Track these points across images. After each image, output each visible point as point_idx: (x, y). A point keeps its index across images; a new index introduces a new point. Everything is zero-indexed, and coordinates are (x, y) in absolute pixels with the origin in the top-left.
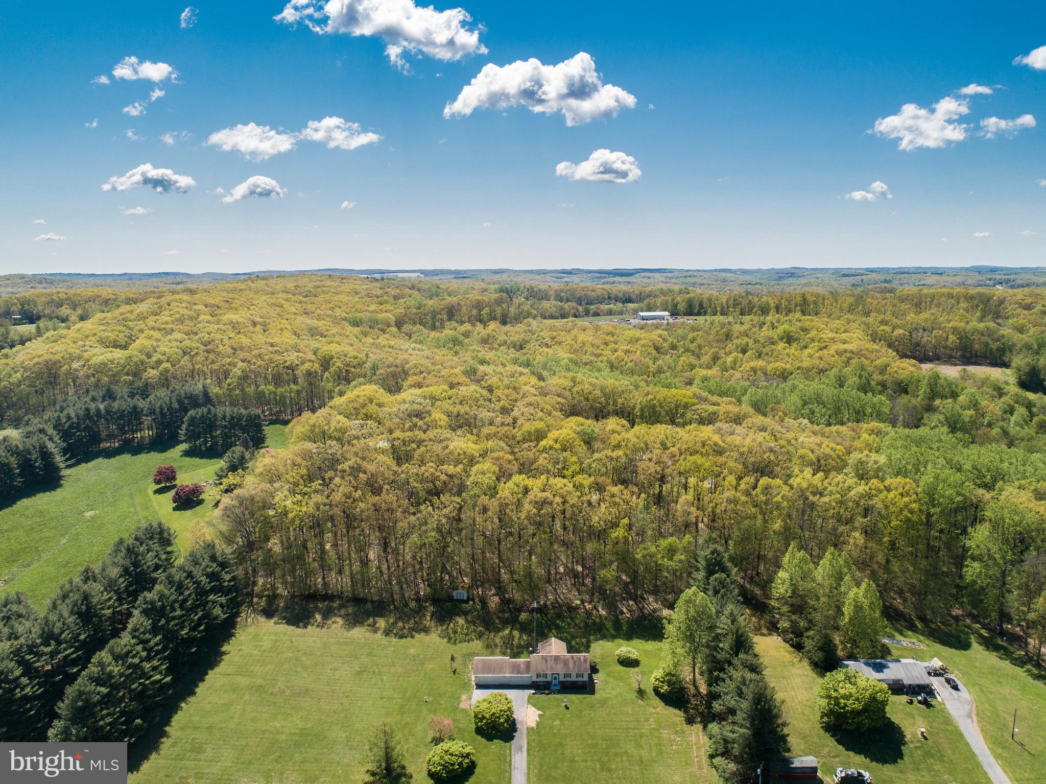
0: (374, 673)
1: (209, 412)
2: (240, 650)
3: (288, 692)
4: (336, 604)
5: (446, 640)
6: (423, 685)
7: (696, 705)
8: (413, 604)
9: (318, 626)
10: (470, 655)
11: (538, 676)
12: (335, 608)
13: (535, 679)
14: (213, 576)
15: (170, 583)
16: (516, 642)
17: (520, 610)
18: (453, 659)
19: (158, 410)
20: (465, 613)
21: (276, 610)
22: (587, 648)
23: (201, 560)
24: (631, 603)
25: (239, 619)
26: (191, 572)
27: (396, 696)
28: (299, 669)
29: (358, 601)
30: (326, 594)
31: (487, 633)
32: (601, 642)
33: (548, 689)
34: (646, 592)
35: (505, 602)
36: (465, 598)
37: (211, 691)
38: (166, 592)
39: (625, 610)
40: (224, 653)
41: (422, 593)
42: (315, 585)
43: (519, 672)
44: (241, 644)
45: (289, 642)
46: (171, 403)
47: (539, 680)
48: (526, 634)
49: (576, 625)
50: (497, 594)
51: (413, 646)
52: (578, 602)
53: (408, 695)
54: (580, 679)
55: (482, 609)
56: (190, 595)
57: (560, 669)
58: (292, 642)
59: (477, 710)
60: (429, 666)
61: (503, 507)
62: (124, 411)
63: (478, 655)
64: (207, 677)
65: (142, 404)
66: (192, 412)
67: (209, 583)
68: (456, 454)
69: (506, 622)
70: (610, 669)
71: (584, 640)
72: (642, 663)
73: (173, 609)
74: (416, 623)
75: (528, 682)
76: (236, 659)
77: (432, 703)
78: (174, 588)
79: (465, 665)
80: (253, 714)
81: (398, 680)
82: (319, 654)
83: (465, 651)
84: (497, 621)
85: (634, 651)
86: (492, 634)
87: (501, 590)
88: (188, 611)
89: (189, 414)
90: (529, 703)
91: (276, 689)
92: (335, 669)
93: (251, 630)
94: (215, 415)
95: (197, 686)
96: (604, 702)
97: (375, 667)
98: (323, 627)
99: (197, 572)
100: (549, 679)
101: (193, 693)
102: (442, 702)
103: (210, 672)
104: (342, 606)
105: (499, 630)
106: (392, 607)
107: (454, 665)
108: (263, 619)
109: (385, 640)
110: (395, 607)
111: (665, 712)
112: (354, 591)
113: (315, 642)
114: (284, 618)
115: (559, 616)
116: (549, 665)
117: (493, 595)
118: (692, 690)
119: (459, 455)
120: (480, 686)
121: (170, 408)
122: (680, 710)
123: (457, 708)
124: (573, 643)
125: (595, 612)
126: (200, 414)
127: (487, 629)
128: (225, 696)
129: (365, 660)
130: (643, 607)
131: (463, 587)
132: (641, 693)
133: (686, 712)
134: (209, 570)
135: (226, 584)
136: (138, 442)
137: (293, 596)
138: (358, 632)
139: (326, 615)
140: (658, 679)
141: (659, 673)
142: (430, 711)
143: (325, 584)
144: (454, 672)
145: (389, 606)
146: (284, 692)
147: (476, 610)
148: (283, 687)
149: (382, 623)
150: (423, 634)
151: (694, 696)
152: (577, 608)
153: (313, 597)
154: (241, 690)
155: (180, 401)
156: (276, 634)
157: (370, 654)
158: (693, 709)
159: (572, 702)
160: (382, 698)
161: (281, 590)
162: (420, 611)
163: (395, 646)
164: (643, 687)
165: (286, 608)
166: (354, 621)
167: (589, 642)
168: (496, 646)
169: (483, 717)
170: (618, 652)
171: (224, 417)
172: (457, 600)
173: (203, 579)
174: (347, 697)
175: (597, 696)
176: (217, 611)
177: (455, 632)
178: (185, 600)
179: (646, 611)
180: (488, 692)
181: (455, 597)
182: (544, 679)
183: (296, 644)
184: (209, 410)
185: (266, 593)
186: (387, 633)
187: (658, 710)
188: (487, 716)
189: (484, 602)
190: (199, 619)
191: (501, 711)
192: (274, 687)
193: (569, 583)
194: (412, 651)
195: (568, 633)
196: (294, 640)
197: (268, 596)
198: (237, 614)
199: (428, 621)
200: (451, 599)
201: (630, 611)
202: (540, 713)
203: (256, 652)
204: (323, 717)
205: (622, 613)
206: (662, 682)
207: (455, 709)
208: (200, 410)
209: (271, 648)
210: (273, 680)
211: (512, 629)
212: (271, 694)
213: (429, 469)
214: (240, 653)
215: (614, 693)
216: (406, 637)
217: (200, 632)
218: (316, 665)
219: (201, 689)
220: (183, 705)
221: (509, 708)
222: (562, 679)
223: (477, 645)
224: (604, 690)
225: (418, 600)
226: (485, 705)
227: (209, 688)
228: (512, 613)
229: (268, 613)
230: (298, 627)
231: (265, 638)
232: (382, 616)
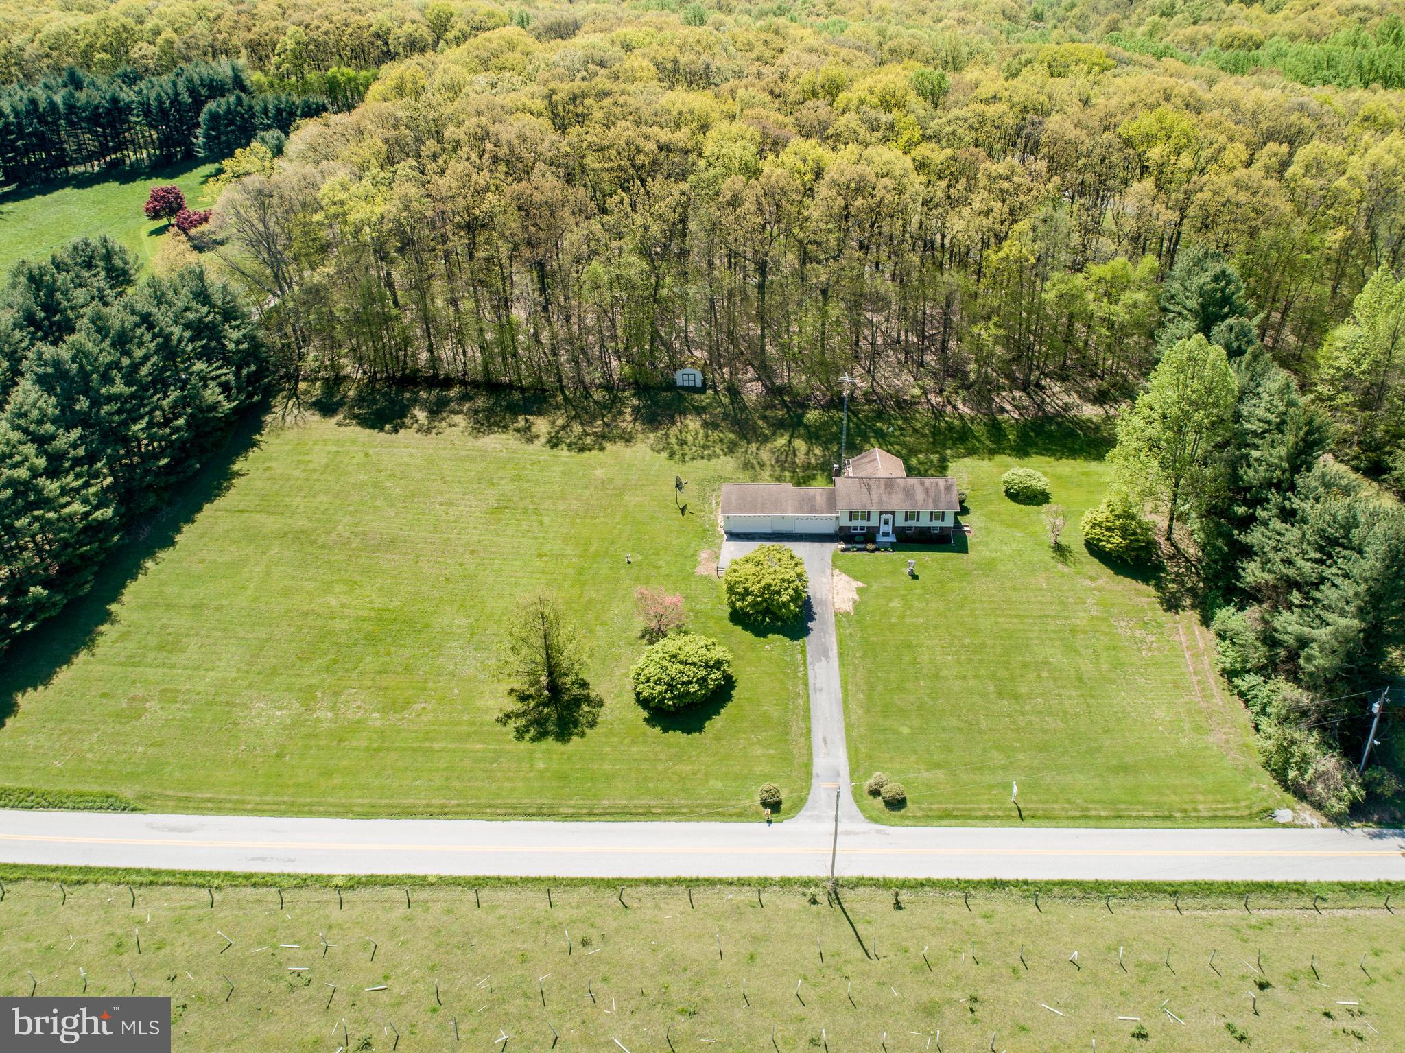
0: (525, 510)
1: (239, 102)
2: (267, 469)
3: (356, 543)
4: (453, 393)
5: (664, 455)
6: (621, 532)
7: (1177, 574)
8: (598, 394)
9: (419, 431)
10: (713, 481)
11: (852, 516)
12: (451, 400)
13: (845, 522)
14: (199, 329)
15: (99, 330)
16: (800, 458)
17: (804, 406)
18: (679, 486)
19: (153, 103)
20: (699, 411)
21: (341, 403)
22: (942, 469)
23: (171, 294)
24: (1017, 394)
25: (269, 418)
26: (149, 314)
27: (569, 551)
28: (378, 503)
29: (492, 387)
30: (436, 376)
31: (744, 443)
32: (966, 459)
33: (873, 541)
34: (1046, 375)
35: (775, 391)
36: (699, 384)
37: (206, 539)
38: (90, 346)
39: (1008, 407)
40: (237, 474)
41: (615, 377)
42: (416, 360)
43: (813, 510)
44: (270, 459)
45: (361, 455)
46: (177, 94)
47: (855, 523)
48: (818, 444)
49: (916, 431)
50: (759, 379)
51: (602, 465)
52: (917, 391)
53: (592, 550)
54: (937, 523)
55: (732, 402)
56: (146, 358)
57: (897, 503)
58: (367, 455)
59: (733, 578)
60: (631, 499)
61: (776, 195)
62: (97, 107)
63: (727, 480)
64: (199, 517)
65: (128, 95)
66: (211, 106)
67: (191, 340)
68: (675, 113)
69: (779, 426)
70: (992, 507)
71: (935, 457)
72: (1054, 498)
73: (106, 379)
74: (606, 425)
75: (830, 529)
76: (259, 484)
77: (640, 564)
78: (108, 342)
79: (703, 497)
80: (287, 582)
81: (573, 524)
82: (418, 476)
83: (702, 474)
84: (760, 422)
85: (1039, 474)
86: (754, 446)
87: (765, 371)
88: (144, 388)
89: (205, 110)
90: (835, 566)
91: (334, 537)
92: (450, 504)
93: (290, 435)
94: (251, 108)
95: (179, 531)
96: (988, 567)
97: (527, 501)
98: (429, 430)
99: (163, 318)
100: (874, 522)
101: (170, 543)
102: (661, 563)
103: (207, 507)
104: (465, 398)
105: (766, 439)
106: (560, 398)
107: (683, 498)
108: (313, 418)
109: (547, 454)
110: (566, 398)
111: (1114, 587)
112: (487, 370)
113: (411, 455)
114: (357, 417)
115: (880, 415)
116: (875, 496)
117: (751, 380)
118: (1166, 547)
119: (680, 113)
120: (734, 536)
121: (175, 100)
122: (1146, 582)
123: (692, 575)
124: (914, 462)
125: (949, 409)
126: (224, 107)
127: (743, 436)
128: (233, 548)
129: (508, 488)
130: (1043, 401)
131: (693, 363)
132: (1060, 550)
133: (1159, 586)
134: (191, 316)
135: (231, 346)
136: (131, 164)
137: (373, 379)
138: (498, 443)
139: (437, 410)
140: (1100, 525)
141: (1102, 513)
142: (637, 579)
143: (434, 360)
144: (683, 510)
145: (555, 396)
146: (349, 542)
147: (721, 404)
148: (346, 535)
149: (541, 425)
150: (620, 445)
151: (1170, 558)
152: (914, 402)
153: (411, 380)
154: (265, 537)
155: (192, 91)
156: (337, 442)
157: (517, 478)
158: (1173, 581)
159: (924, 566)
160: (541, 556)
161: (349, 368)
162: (612, 404)
163: (565, 464)
164: (1063, 541)
165: (360, 400)
166: (487, 422)
167: (943, 460)
168: (762, 465)
169: (747, 592)
170: (1006, 476)
171: (265, 111)
172: (683, 388)
173: (177, 331)
174: (472, 552)
175: (972, 554)
176: (212, 394)
177: (682, 443)
178: (136, 367)
179: (1049, 409)
180: (751, 548)
181: (679, 383)
182: (865, 523)
183: (375, 459)
184: (239, 98)
185: (323, 374)
186: (554, 442)
187: (1100, 582)
188: (755, 589)
189: (733, 391)
190: (174, 406)
191: (783, 580)
192: (329, 533)
193: (893, 360)
194: (600, 473)
195: (903, 444)
196: (371, 452)
197: (327, 380)
198: (266, 408)
199: (627, 422)
200: (671, 386)
201: (1017, 408)
202: (861, 585)
203: (297, 473)
204: (424, 589)
205: (1002, 410)
206: (1109, 529)
207: (688, 576)
208: (223, 101)
209: (327, 466)
210: (328, 521)
211: (792, 436)
212: (323, 546)
213: (623, 132)
214: (267, 474)
215: (1007, 550)
216: (590, 450)
217: (177, 430)
218: (413, 496)
219: (187, 535)
220: (149, 564)
221: (799, 576)
222: (900, 522)
223: (726, 464)
224: (986, 544)
225: (608, 387)
226: (750, 569)
227: (202, 536)
228: (789, 409)
229: (326, 408)
230: (382, 429)
231: (316, 448)
232: (540, 413)
